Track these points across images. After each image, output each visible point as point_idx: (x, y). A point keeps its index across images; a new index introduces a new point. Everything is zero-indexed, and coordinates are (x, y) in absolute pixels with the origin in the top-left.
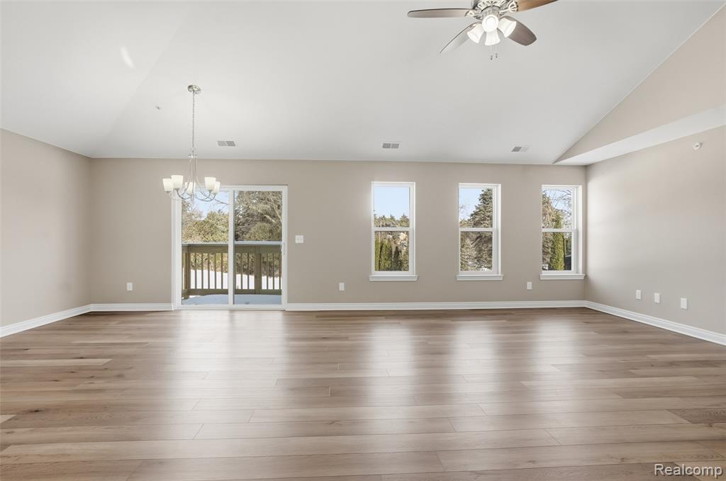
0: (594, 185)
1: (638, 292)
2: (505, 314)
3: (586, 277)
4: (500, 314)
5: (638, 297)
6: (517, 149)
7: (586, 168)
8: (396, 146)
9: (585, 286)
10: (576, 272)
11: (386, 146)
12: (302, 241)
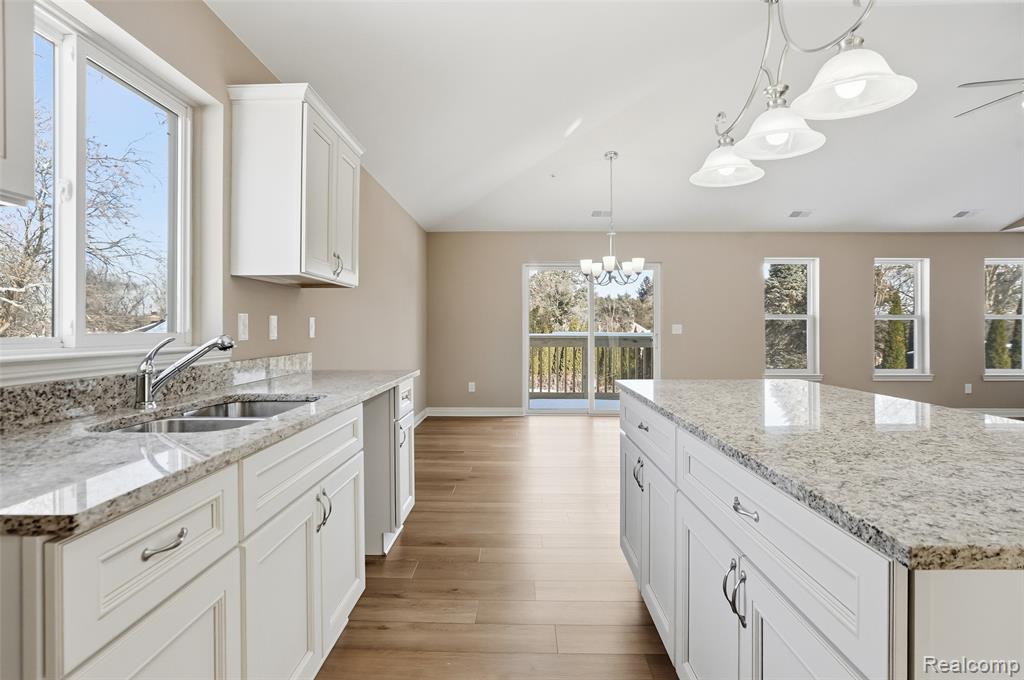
6: (961, 215)
12: (680, 332)
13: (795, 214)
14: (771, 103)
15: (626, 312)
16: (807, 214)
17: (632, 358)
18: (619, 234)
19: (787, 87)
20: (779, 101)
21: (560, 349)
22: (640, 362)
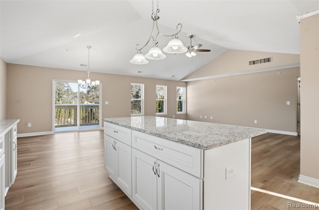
0: (189, 87)
1: (201, 116)
3: (187, 113)
7: (186, 82)
9: (187, 116)
12: (108, 104)
13: (139, 72)
14: (154, 46)
15: (83, 97)
16: (142, 72)
17: (86, 112)
18: (91, 73)
19: (158, 42)
20: (156, 46)
21: (59, 110)
22: (89, 113)
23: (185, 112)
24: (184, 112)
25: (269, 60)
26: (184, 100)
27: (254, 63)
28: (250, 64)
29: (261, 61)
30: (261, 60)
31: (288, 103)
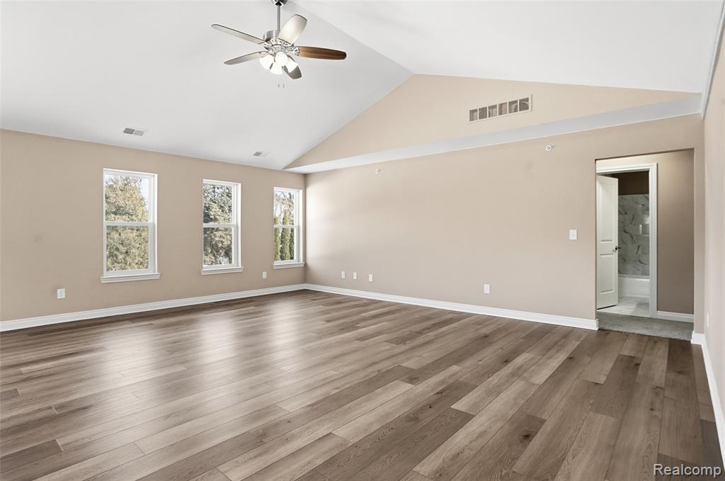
0: (311, 190)
1: (343, 273)
2: (249, 302)
3: (306, 264)
4: (245, 302)
5: (343, 277)
6: (258, 154)
7: (305, 176)
8: (140, 133)
9: (305, 272)
10: (297, 260)
11: (128, 131)
23: (302, 262)
24: (299, 261)
25: (524, 105)
26: (299, 227)
27: (483, 113)
28: (472, 119)
29: (501, 109)
30: (501, 105)
31: (573, 235)
